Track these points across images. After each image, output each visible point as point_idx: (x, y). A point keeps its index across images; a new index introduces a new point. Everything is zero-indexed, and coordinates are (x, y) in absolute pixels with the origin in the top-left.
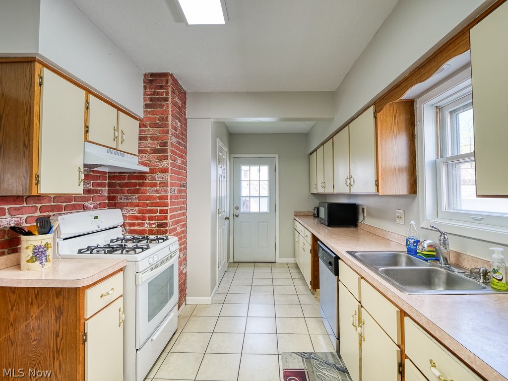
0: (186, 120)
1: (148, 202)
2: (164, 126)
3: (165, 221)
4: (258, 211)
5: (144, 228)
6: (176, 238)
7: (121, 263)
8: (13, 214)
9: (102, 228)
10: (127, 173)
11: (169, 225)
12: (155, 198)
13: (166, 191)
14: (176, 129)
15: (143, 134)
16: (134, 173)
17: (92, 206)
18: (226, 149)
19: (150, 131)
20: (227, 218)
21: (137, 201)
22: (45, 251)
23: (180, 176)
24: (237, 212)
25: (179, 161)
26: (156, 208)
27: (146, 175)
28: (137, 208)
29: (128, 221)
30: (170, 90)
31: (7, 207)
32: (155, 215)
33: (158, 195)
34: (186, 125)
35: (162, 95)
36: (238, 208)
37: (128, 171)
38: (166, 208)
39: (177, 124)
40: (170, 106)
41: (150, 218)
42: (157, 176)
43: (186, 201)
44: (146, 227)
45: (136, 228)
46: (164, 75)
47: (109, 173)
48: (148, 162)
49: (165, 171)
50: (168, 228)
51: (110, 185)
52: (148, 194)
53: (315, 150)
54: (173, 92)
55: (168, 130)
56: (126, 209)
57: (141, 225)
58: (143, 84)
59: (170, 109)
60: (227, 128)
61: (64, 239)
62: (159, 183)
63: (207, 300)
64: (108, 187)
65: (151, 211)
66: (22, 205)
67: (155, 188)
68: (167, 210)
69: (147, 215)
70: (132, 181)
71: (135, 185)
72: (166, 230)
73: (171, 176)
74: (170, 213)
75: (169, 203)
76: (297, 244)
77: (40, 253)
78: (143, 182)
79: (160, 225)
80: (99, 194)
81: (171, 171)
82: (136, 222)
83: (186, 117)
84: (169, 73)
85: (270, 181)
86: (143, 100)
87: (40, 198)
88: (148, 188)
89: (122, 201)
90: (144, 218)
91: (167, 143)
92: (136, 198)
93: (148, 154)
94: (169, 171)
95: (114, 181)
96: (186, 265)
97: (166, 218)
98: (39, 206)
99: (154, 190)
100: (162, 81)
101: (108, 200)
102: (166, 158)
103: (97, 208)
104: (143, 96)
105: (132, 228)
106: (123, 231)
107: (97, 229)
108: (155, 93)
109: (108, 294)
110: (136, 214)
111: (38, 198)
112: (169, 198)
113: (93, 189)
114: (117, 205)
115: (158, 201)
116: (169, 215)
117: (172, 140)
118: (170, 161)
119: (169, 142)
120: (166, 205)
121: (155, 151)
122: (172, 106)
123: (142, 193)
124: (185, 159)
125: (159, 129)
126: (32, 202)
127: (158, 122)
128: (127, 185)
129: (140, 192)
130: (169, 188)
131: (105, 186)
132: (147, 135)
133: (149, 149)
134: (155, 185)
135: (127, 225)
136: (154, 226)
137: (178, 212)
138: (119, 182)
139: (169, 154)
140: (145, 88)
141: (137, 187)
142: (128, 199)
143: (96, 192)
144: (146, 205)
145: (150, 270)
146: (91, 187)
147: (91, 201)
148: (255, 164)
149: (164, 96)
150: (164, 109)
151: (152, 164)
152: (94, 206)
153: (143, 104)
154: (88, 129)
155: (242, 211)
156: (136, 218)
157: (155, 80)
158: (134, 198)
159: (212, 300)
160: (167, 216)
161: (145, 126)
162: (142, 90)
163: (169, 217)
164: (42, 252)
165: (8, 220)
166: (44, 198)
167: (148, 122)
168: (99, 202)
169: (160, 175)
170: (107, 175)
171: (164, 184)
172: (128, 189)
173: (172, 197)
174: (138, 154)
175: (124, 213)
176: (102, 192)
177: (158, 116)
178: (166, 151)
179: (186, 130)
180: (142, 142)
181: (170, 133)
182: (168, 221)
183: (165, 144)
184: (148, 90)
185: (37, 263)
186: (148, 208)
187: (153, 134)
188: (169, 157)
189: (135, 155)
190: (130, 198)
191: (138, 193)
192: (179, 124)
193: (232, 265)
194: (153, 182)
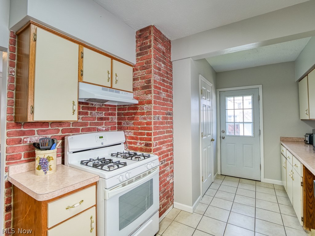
0: (171, 63)
1: (139, 126)
2: (148, 67)
3: (150, 142)
4: (243, 135)
5: (137, 146)
6: (157, 157)
7: (92, 180)
8: (40, 134)
9: (104, 145)
10: (127, 105)
11: (153, 146)
12: (143, 124)
13: (150, 118)
14: (159, 69)
15: (136, 76)
16: (131, 105)
17: (104, 129)
18: (211, 85)
19: (140, 73)
20: (212, 140)
21: (133, 126)
22: (47, 162)
23: (165, 107)
24: (223, 135)
25: (164, 95)
26: (144, 131)
27: (138, 106)
28: (133, 131)
29: (128, 140)
30: (152, 38)
31: (36, 129)
32: (143, 137)
33: (145, 121)
34: (171, 66)
35: (147, 43)
36: (224, 132)
37: (128, 104)
38: (150, 132)
39: (161, 65)
40: (152, 51)
41: (141, 139)
42: (144, 107)
43: (172, 126)
44: (138, 146)
45: (133, 145)
46: (148, 28)
47: (118, 106)
48: (139, 96)
49: (149, 102)
50: (152, 148)
51: (119, 114)
52: (140, 121)
53: (306, 75)
54: (155, 39)
55: (151, 70)
56: (127, 131)
57: (135, 143)
58: (135, 40)
59: (153, 54)
60: (212, 68)
61: (73, 153)
62: (146, 112)
63: (189, 208)
64: (118, 116)
65: (141, 134)
66: (48, 128)
67: (144, 116)
68: (151, 133)
69: (139, 136)
70: (130, 111)
71: (131, 114)
72: (151, 149)
73: (154, 107)
74: (154, 135)
75: (153, 127)
76: (284, 170)
77: (43, 164)
78: (136, 112)
79: (147, 145)
80: (110, 121)
81: (154, 102)
82: (133, 141)
83: (171, 60)
84: (151, 25)
85: (254, 109)
86: (135, 51)
87: (61, 123)
88: (139, 116)
89: (125, 125)
90: (137, 139)
91: (150, 80)
92: (132, 123)
93: (139, 90)
94: (153, 102)
95: (120, 112)
96: (173, 176)
97: (150, 140)
98: (61, 129)
99: (143, 118)
100: (147, 33)
101: (118, 125)
102: (150, 92)
103: (109, 130)
104: (135, 48)
105: (130, 145)
106: (125, 147)
107: (101, 145)
108: (142, 43)
109: (73, 207)
110: (133, 135)
111: (60, 123)
112: (153, 123)
113: (105, 117)
114: (122, 128)
115: (146, 126)
116: (153, 137)
117: (155, 77)
118: (153, 95)
119: (152, 79)
120: (150, 129)
121: (144, 88)
122: (154, 51)
123: (135, 120)
124: (171, 92)
125: (145, 70)
126: (55, 126)
127: (145, 65)
128: (127, 114)
129: (135, 119)
130: (152, 116)
131: (115, 115)
132: (138, 77)
133: (139, 86)
134: (143, 114)
135: (127, 143)
136: (143, 145)
137: (164, 135)
138: (123, 112)
139: (153, 89)
140: (137, 41)
141: (133, 116)
142: (127, 124)
143: (108, 119)
144: (138, 129)
145: (122, 186)
146: (104, 116)
147: (104, 126)
148: (238, 95)
149: (149, 44)
150: (149, 54)
151: (141, 98)
152: (106, 129)
153: (135, 54)
154: (83, 73)
155: (228, 134)
156: (132, 138)
157: (143, 34)
158: (131, 124)
159: (194, 209)
160: (151, 138)
161: (137, 70)
162: (135, 44)
163: (153, 139)
164: (45, 163)
165: (36, 138)
166: (64, 123)
167: (139, 67)
168: (110, 126)
169: (146, 105)
170: (117, 108)
171: (149, 113)
172: (128, 117)
173: (155, 123)
174: (132, 91)
175: (126, 134)
176: (112, 119)
177: (145, 61)
178: (149, 87)
179: (171, 71)
180: (135, 82)
181: (153, 72)
182: (153, 142)
183: (149, 81)
184: (139, 43)
185: (42, 170)
186: (140, 131)
187: (142, 75)
188: (152, 92)
189: (130, 92)
190: (129, 124)
191: (133, 120)
192: (163, 65)
193: (220, 177)
194: (143, 111)
